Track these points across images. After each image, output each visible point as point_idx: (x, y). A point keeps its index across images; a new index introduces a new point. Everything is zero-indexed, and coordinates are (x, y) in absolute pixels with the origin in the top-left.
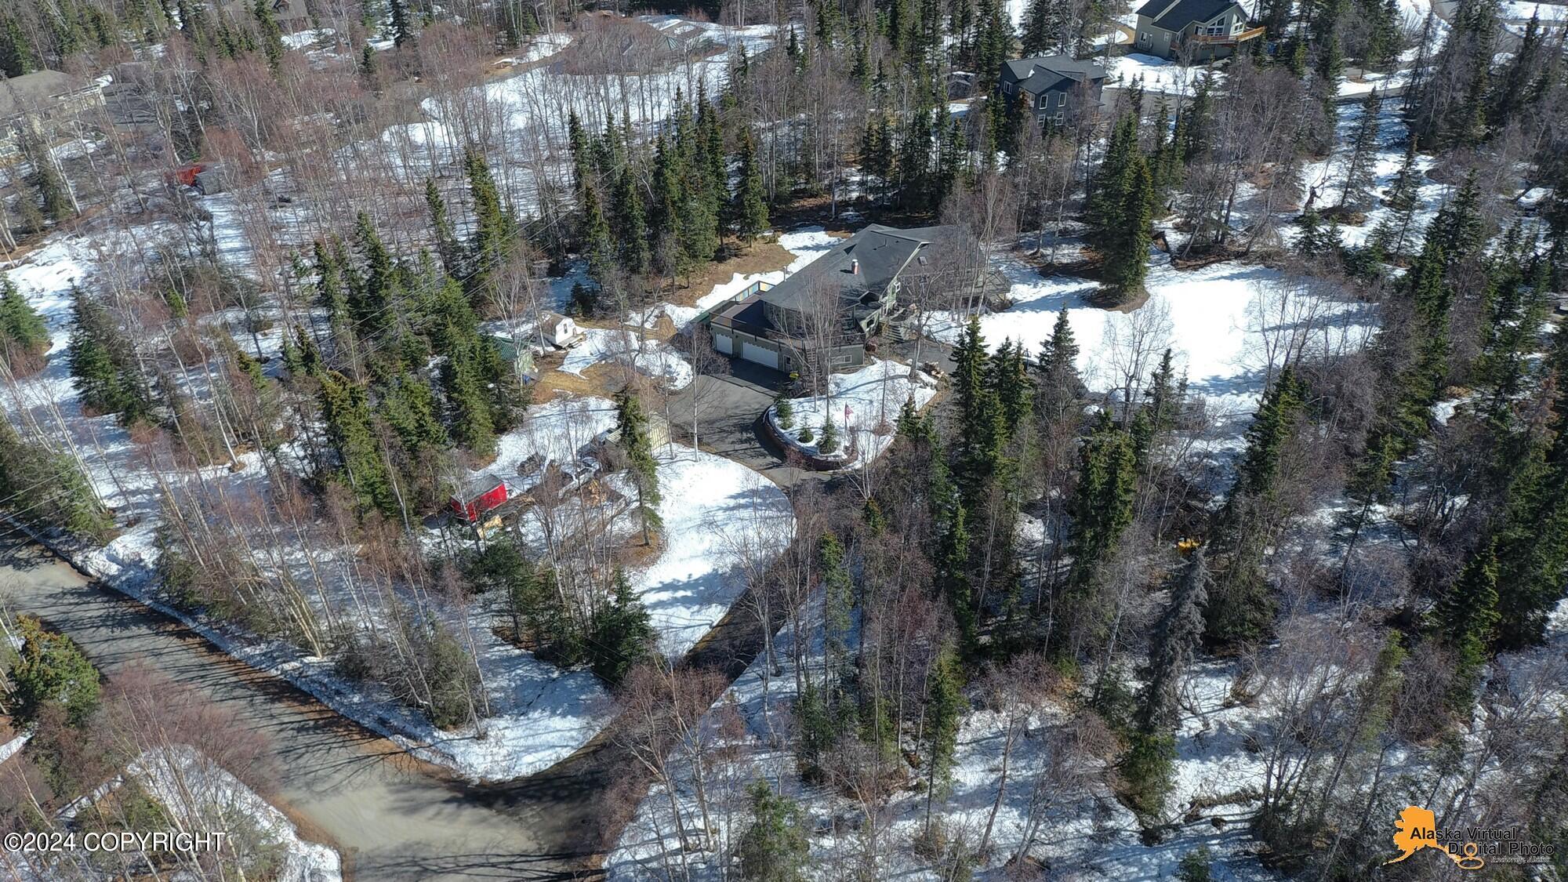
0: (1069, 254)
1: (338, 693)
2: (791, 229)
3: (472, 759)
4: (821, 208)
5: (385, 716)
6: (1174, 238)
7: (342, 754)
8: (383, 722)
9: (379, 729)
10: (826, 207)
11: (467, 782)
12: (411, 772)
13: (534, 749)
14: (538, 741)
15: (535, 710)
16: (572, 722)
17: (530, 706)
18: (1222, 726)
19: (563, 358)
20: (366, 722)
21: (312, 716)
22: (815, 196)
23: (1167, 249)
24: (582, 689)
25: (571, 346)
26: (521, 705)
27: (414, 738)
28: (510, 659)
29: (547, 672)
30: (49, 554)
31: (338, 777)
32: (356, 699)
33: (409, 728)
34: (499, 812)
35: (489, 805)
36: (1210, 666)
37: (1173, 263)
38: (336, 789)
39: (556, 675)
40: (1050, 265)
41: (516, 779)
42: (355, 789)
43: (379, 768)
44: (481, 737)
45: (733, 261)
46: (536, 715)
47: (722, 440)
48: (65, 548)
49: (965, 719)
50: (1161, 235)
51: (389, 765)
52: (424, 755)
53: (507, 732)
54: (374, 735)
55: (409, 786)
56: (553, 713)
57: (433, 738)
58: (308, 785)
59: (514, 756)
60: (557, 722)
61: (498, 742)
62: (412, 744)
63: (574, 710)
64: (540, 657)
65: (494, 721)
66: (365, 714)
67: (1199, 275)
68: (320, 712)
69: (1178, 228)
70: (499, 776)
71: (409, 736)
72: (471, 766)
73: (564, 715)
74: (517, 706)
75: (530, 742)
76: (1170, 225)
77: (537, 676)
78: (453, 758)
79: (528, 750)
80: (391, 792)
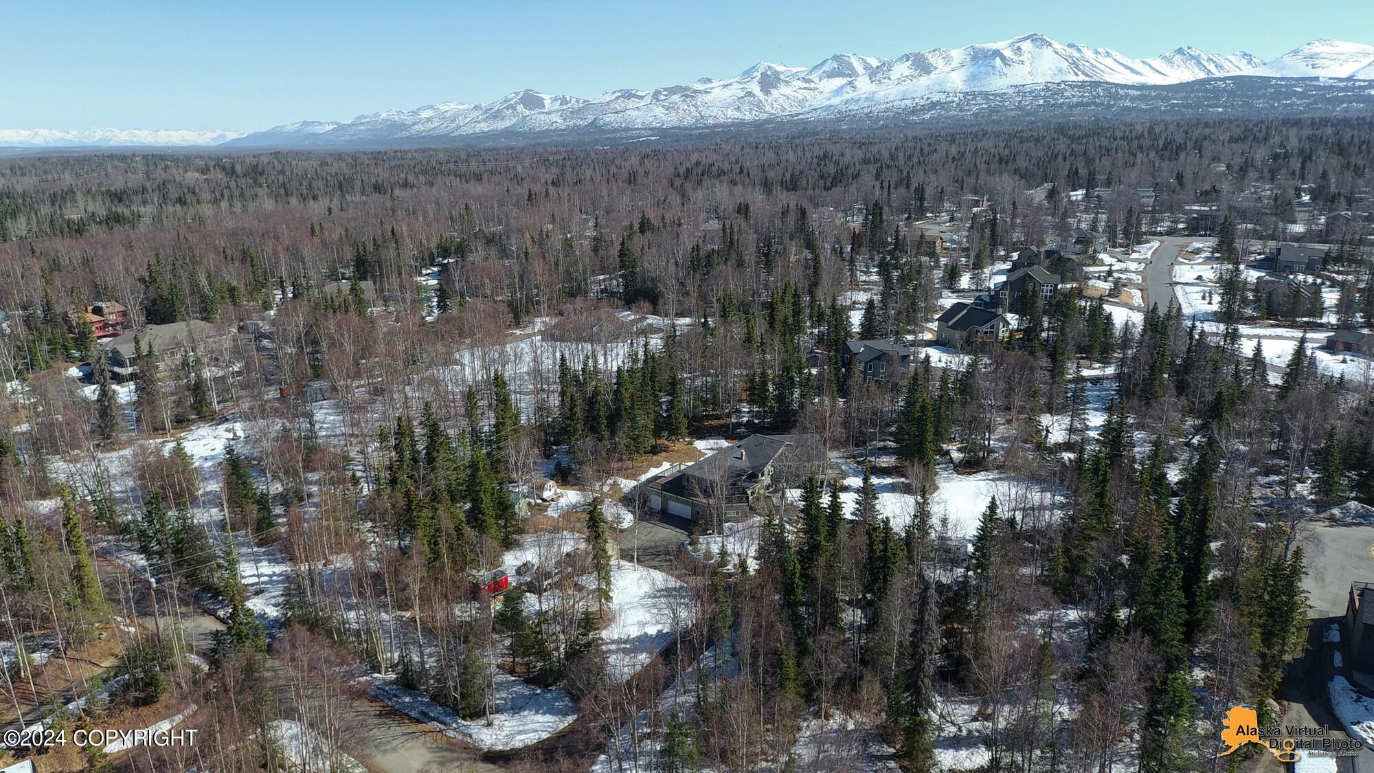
0: (886, 461)
1: (395, 696)
2: (702, 438)
3: (483, 737)
4: (722, 426)
5: (426, 711)
6: (956, 455)
7: (398, 730)
8: (424, 714)
9: (422, 718)
10: (727, 426)
11: (481, 750)
12: (442, 742)
13: (525, 732)
14: (526, 728)
15: (525, 710)
16: (549, 718)
17: (521, 709)
18: (970, 732)
19: (547, 507)
20: (413, 714)
21: (378, 708)
22: (719, 419)
23: (951, 460)
24: (556, 700)
25: (552, 500)
26: (515, 707)
27: (445, 724)
28: (508, 682)
29: (533, 690)
30: (200, 611)
31: (395, 743)
32: (407, 700)
33: (442, 718)
34: (501, 767)
35: (494, 763)
36: (964, 698)
37: (955, 469)
38: (394, 749)
39: (539, 691)
40: (874, 467)
41: (511, 750)
42: (406, 750)
43: (422, 739)
44: (489, 725)
45: (663, 454)
46: (526, 713)
47: (653, 560)
48: (212, 607)
49: (805, 724)
50: (948, 453)
51: (428, 738)
52: (451, 734)
53: (506, 723)
54: (418, 721)
55: (441, 749)
56: (537, 712)
57: (458, 723)
58: (376, 746)
59: (511, 736)
60: (539, 718)
61: (500, 728)
62: (443, 727)
63: (551, 711)
64: (528, 681)
65: (497, 716)
66: (413, 709)
67: (971, 478)
68: (383, 706)
69: (959, 450)
70: (501, 748)
71: (441, 723)
72: (482, 740)
73: (544, 714)
74: (512, 709)
75: (521, 728)
76: (955, 448)
77: (526, 692)
78: (470, 736)
79: (520, 732)
80: (431, 752)
